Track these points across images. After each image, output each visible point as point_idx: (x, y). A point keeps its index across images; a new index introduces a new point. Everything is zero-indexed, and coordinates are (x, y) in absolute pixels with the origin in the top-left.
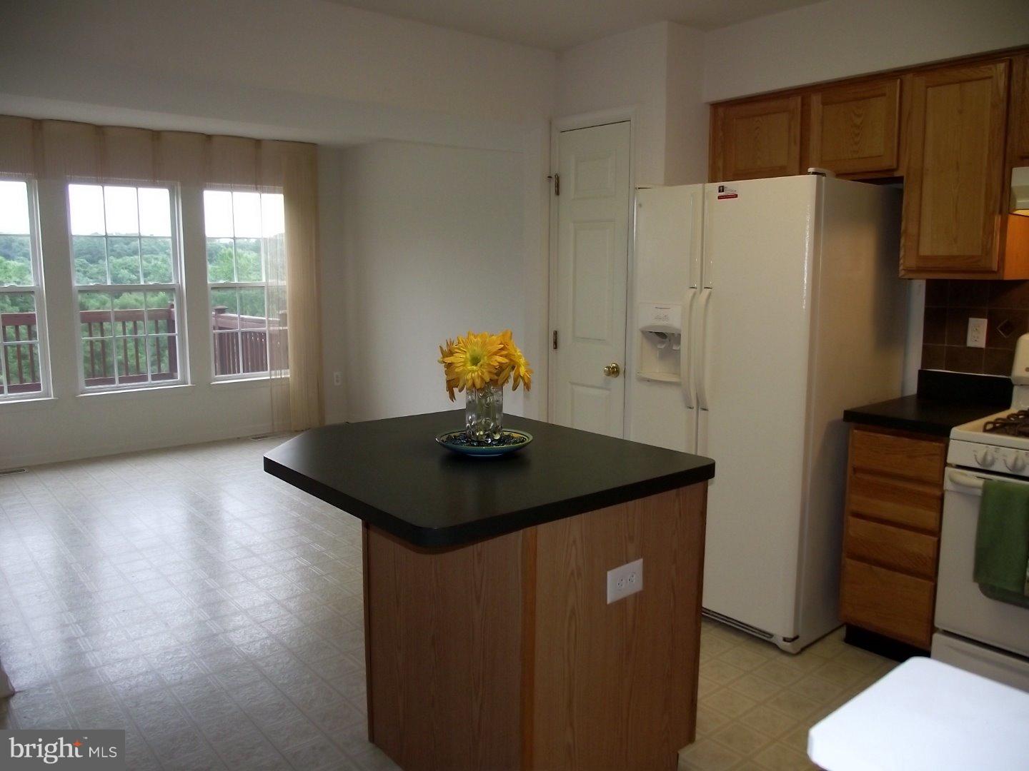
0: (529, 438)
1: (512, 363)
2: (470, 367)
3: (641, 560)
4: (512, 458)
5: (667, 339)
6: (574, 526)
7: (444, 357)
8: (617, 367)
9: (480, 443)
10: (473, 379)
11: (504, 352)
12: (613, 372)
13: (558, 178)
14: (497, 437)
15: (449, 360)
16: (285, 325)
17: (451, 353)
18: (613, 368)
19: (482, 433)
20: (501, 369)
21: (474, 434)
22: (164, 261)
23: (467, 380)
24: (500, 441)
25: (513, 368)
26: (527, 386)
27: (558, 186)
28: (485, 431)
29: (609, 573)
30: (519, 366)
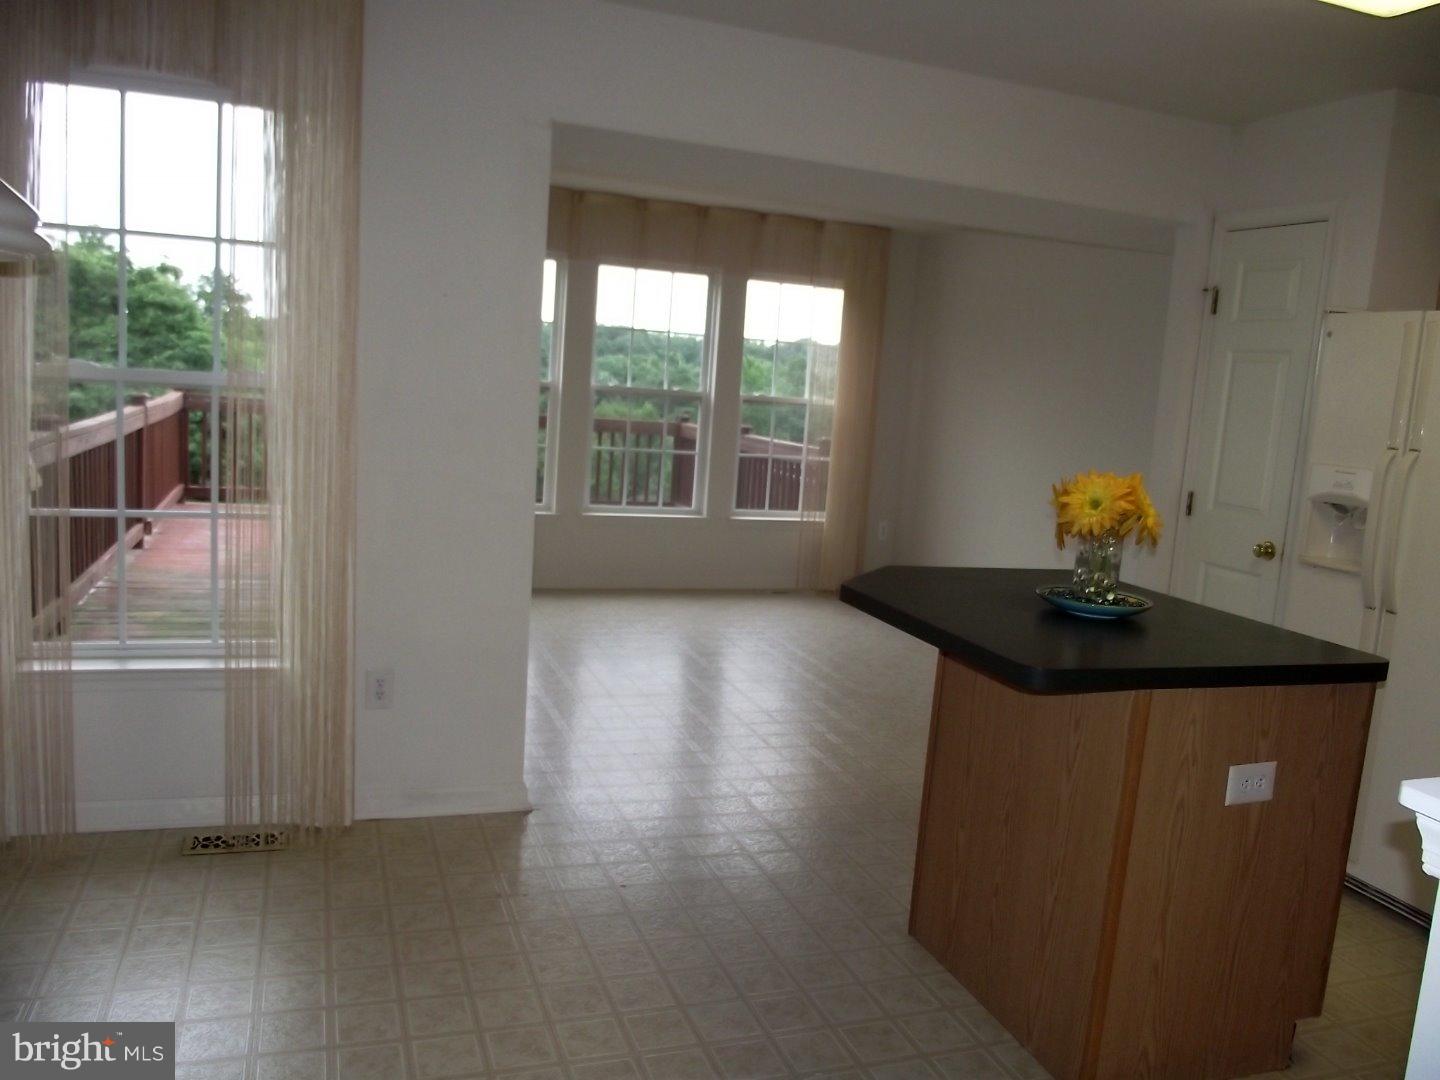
0: (1149, 604)
1: (1139, 512)
2: (1087, 510)
3: (1275, 763)
4: (1125, 624)
5: (1349, 514)
6: (1196, 701)
7: (1057, 497)
8: (1272, 547)
9: (1089, 601)
10: (1091, 525)
11: (1131, 498)
12: (1267, 553)
13: (1217, 293)
14: (1111, 597)
15: (1065, 499)
16: (828, 455)
17: (1066, 492)
18: (1267, 548)
19: (1092, 589)
20: (1124, 516)
21: (1083, 590)
22: (655, 364)
23: (1084, 525)
24: (1115, 602)
25: (1139, 518)
26: (1154, 542)
27: (1215, 301)
28: (1097, 588)
29: (1232, 770)
30: (1147, 517)
